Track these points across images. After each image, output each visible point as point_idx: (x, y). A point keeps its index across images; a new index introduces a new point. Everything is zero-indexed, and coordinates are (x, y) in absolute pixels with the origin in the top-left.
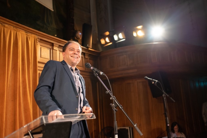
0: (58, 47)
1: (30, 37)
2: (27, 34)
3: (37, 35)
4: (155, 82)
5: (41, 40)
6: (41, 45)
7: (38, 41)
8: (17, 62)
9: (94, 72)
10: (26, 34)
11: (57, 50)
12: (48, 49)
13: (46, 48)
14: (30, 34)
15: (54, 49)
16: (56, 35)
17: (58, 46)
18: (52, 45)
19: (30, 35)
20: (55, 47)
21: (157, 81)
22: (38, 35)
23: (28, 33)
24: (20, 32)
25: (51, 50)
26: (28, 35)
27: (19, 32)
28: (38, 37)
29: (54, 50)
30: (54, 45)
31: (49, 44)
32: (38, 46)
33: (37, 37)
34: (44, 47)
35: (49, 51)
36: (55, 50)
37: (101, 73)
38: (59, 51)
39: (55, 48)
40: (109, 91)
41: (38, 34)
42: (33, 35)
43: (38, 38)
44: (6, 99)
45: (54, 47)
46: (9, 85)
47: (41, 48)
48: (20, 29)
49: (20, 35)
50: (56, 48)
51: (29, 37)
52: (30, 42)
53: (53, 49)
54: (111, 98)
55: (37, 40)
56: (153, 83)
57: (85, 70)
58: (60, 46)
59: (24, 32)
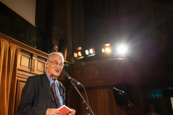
0: (37, 58)
1: (12, 46)
2: (10, 44)
3: (19, 45)
4: (122, 92)
5: (22, 50)
6: (21, 55)
7: (19, 50)
9: (72, 82)
10: (9, 44)
11: (35, 60)
12: (28, 59)
13: (26, 57)
14: (13, 44)
15: (33, 58)
16: (36, 47)
17: (37, 56)
19: (12, 45)
20: (34, 57)
21: (123, 92)
22: (20, 46)
23: (11, 43)
24: (4, 41)
25: (31, 60)
26: (10, 45)
27: (3, 41)
28: (20, 47)
29: (33, 59)
30: (33, 55)
32: (19, 55)
33: (18, 47)
34: (24, 57)
35: (28, 60)
36: (34, 60)
37: (78, 83)
38: (38, 61)
39: (34, 58)
40: (85, 101)
41: (20, 45)
42: (16, 46)
43: (20, 48)
45: (33, 57)
47: (21, 57)
48: (4, 39)
49: (4, 44)
50: (35, 58)
51: (12, 47)
52: (12, 51)
54: (87, 108)
55: (19, 49)
56: (120, 93)
58: (38, 56)
59: (7, 42)
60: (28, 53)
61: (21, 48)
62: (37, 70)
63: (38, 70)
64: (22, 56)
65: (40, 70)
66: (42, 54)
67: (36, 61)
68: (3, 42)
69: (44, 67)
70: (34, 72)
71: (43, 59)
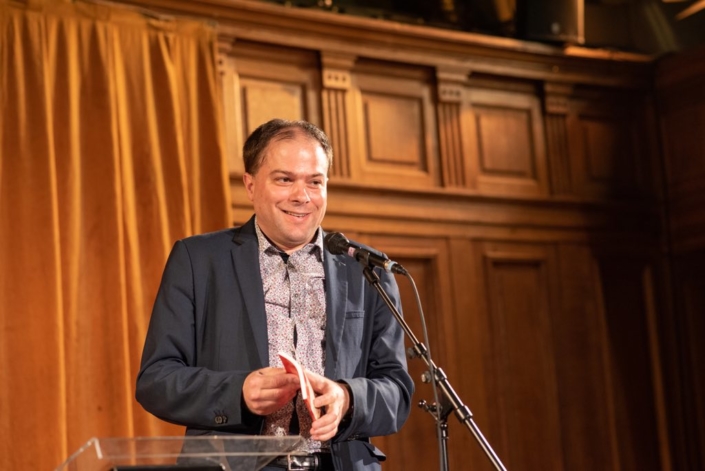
0: (352, 71)
1: (171, 36)
2: (154, 22)
3: (209, 17)
5: (240, 42)
6: (242, 76)
7: (222, 51)
8: (112, 196)
10: (150, 27)
11: (344, 91)
12: (292, 93)
13: (278, 86)
14: (171, 17)
15: (328, 82)
16: (329, 3)
17: (349, 63)
18: (314, 61)
19: (169, 26)
20: (333, 73)
22: (222, 20)
23: (157, 19)
24: (114, 18)
25: (312, 96)
26: (157, 29)
27: (108, 18)
28: (219, 28)
29: (330, 89)
30: (326, 60)
31: (294, 57)
32: (226, 80)
33: (211, 29)
34: (263, 84)
35: (296, 101)
36: (336, 90)
38: (364, 92)
39: (331, 79)
41: (216, 13)
42: (191, 25)
43: (222, 37)
44: (68, 401)
45: (326, 73)
46: (78, 323)
47: (244, 92)
49: (116, 35)
50: (340, 74)
51: (167, 40)
52: (173, 71)
53: (320, 86)
55: (217, 45)
57: (552, 192)
58: (362, 60)
59: (133, 18)
60: (284, 56)
61: (230, 30)
62: (370, 158)
63: (377, 154)
64: (250, 83)
65: (389, 156)
66: (389, 39)
67: (349, 97)
68: (109, 26)
69: (416, 131)
70: (349, 174)
71: (399, 71)
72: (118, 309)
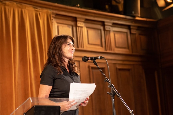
0: (84, 22)
1: (40, 13)
2: (36, 9)
3: (50, 8)
5: (57, 15)
6: (57, 23)
7: (53, 17)
8: (26, 51)
10: (35, 10)
11: (82, 27)
12: (70, 27)
13: (66, 26)
14: (40, 8)
15: (78, 25)
16: (78, 5)
18: (75, 20)
19: (40, 10)
22: (53, 9)
23: (37, 9)
24: (27, 8)
25: (74, 28)
26: (37, 11)
27: (25, 8)
28: (52, 11)
29: (79, 27)
30: (78, 19)
31: (70, 19)
32: (53, 24)
33: (50, 11)
34: (63, 25)
35: (71, 29)
38: (87, 27)
39: (79, 24)
42: (45, 10)
43: (53, 13)
44: (15, 101)
46: (18, 82)
47: (58, 27)
48: (26, 5)
49: (27, 12)
50: (81, 23)
51: (39, 14)
52: (41, 21)
53: (76, 26)
55: (51, 15)
57: (132, 52)
58: (86, 20)
59: (31, 8)
60: (68, 18)
61: (55, 12)
62: (89, 44)
63: (90, 42)
64: (59, 25)
65: (93, 43)
67: (83, 29)
68: (26, 10)
69: (100, 37)
70: (83, 47)
72: (28, 79)
